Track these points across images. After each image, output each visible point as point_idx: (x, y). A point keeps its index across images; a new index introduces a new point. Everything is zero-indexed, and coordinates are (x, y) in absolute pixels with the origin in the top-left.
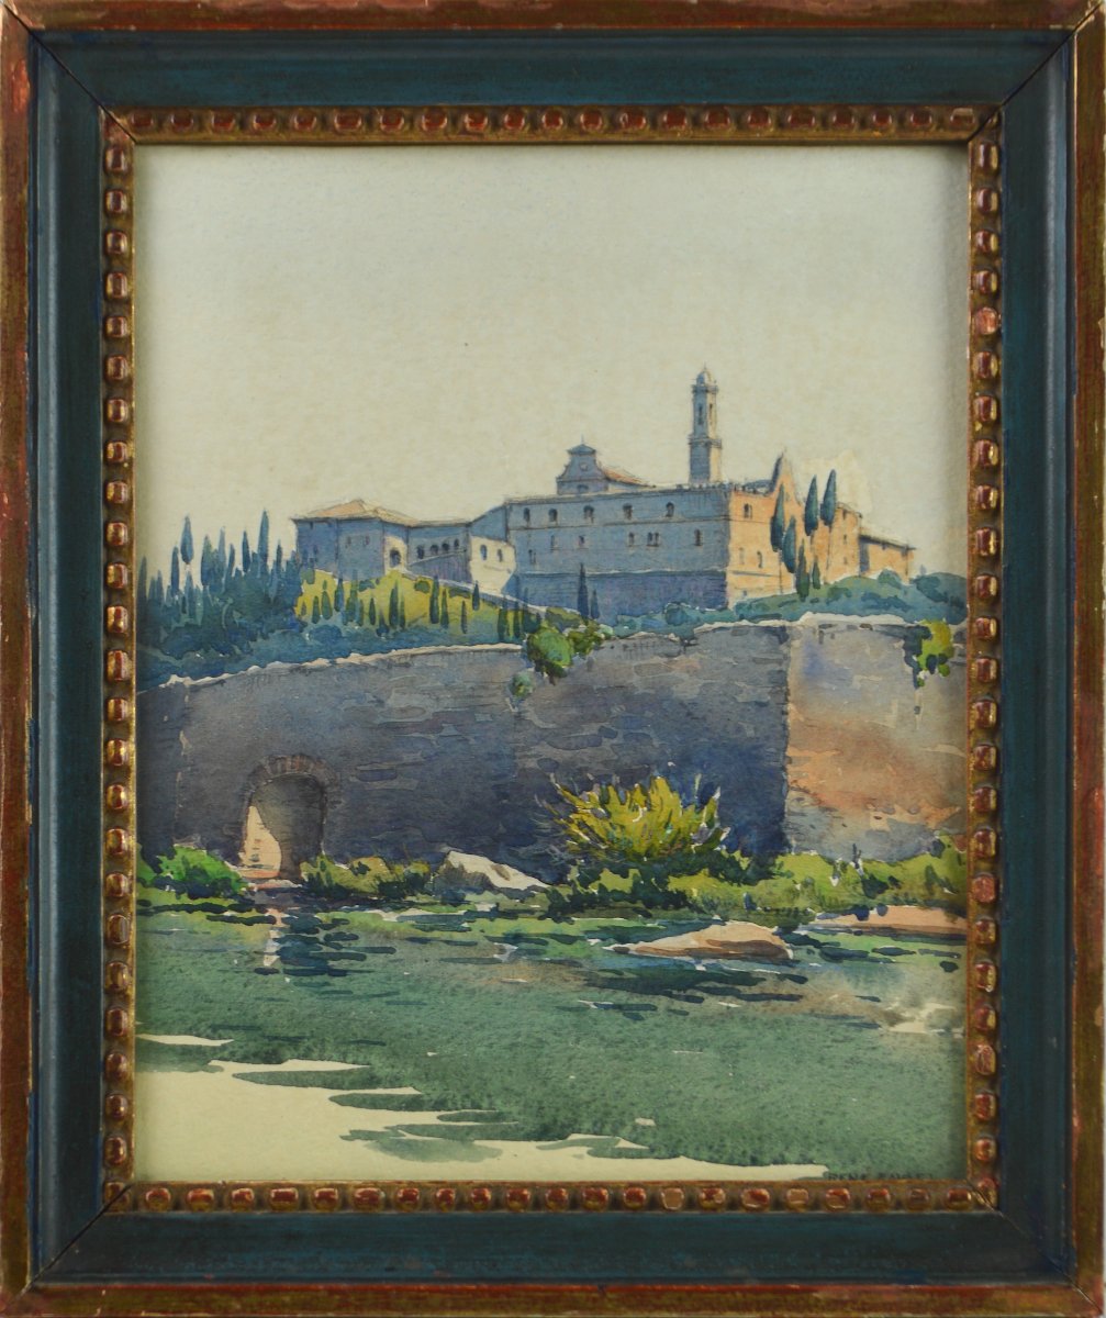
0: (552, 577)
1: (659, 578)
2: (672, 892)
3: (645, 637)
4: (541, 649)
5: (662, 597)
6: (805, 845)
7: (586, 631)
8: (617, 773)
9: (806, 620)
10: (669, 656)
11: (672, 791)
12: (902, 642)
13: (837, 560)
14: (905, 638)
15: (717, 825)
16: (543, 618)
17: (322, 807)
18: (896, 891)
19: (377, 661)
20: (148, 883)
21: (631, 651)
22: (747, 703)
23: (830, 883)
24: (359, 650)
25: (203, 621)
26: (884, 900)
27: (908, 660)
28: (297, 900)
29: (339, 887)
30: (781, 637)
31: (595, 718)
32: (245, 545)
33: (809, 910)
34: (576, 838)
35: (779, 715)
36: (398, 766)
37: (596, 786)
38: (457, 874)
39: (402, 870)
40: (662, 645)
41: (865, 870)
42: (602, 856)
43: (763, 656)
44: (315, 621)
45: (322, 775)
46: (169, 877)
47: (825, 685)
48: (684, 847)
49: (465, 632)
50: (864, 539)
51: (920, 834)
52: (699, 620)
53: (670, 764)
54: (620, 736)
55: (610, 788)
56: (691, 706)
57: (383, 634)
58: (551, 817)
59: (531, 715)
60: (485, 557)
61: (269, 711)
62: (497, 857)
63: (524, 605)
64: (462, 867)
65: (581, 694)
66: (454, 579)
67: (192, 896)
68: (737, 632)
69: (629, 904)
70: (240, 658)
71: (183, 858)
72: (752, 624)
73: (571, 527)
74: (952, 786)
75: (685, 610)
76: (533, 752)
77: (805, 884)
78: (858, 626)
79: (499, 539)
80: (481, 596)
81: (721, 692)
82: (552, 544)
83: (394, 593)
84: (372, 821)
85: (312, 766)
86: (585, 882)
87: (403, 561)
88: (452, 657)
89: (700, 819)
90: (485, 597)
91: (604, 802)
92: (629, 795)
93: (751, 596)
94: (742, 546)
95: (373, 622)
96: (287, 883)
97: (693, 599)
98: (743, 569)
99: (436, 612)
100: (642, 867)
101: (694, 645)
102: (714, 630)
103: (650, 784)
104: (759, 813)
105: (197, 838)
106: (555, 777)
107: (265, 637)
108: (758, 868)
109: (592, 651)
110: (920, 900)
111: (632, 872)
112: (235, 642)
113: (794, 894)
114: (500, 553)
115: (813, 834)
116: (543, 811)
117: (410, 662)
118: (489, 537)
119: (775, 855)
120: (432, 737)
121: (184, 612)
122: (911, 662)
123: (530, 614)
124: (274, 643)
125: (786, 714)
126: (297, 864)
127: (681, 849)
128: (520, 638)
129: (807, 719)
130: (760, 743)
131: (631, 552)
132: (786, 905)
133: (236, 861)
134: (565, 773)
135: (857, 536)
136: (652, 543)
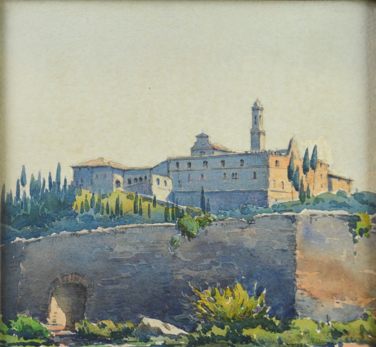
0: (189, 193)
1: (237, 193)
2: (244, 336)
3: (231, 220)
4: (184, 225)
5: (239, 202)
6: (305, 314)
7: (204, 217)
8: (219, 281)
9: (304, 212)
10: (242, 228)
11: (244, 290)
12: (348, 223)
13: (318, 185)
14: (349, 221)
15: (265, 305)
16: (185, 211)
17: (85, 297)
18: (346, 336)
19: (110, 231)
20: (5, 333)
21: (225, 226)
22: (278, 250)
23: (316, 332)
24: (102, 225)
25: (31, 212)
26: (341, 340)
27: (350, 231)
28: (73, 340)
29: (92, 334)
30: (293, 220)
31: (209, 257)
32: (50, 178)
33: (307, 344)
34: (200, 311)
35: (292, 255)
36: (120, 278)
37: (209, 288)
38: (146, 328)
39: (121, 326)
40: (239, 223)
41: (332, 326)
42: (213, 320)
43: (285, 229)
44: (82, 212)
45: (85, 283)
46: (15, 330)
47: (313, 242)
48: (250, 315)
49: (149, 218)
50: (330, 176)
51: (357, 310)
52: (255, 212)
53: (243, 277)
54: (220, 264)
55: (216, 289)
56: (252, 251)
57: (113, 219)
58: (189, 301)
59: (180, 255)
60: (159, 184)
61: (61, 254)
62: (165, 320)
63: (176, 205)
64: (149, 324)
65: (202, 245)
66: (145, 194)
67: (26, 339)
68: (273, 217)
69: (225, 341)
70: (48, 229)
71: (21, 321)
72: (279, 214)
73: (197, 170)
74: (372, 288)
75: (249, 208)
76: (181, 272)
77: (305, 333)
78: (328, 215)
79: (165, 176)
80: (157, 202)
81: (266, 245)
82: (189, 178)
83: (117, 200)
84: (108, 304)
85: (80, 278)
86: (205, 332)
87: (121, 185)
88: (144, 229)
89: (257, 303)
90: (159, 202)
91: (213, 295)
92: (224, 292)
93: (279, 201)
94: (275, 179)
95: (108, 213)
96: (69, 332)
97: (253, 203)
98: (275, 189)
99: (137, 209)
100: (231, 325)
101: (254, 223)
102: (262, 217)
103: (234, 287)
104: (284, 300)
105: (28, 312)
106: (191, 283)
107: (59, 220)
108: (283, 325)
109: (207, 226)
110: (358, 341)
111: (227, 327)
112: (45, 222)
113: (300, 337)
114: (165, 182)
115: (308, 310)
116: (185, 299)
117: (125, 231)
118: (160, 175)
119: (291, 319)
120: (135, 265)
121: (22, 208)
122: (352, 232)
123: (179, 210)
124: (63, 222)
125: (296, 255)
126: (74, 323)
127: (248, 317)
128: (175, 220)
129: (305, 257)
130: (284, 268)
131: (225, 181)
132: (297, 342)
133: (46, 322)
134: (195, 282)
135: (327, 175)
136: (234, 177)
